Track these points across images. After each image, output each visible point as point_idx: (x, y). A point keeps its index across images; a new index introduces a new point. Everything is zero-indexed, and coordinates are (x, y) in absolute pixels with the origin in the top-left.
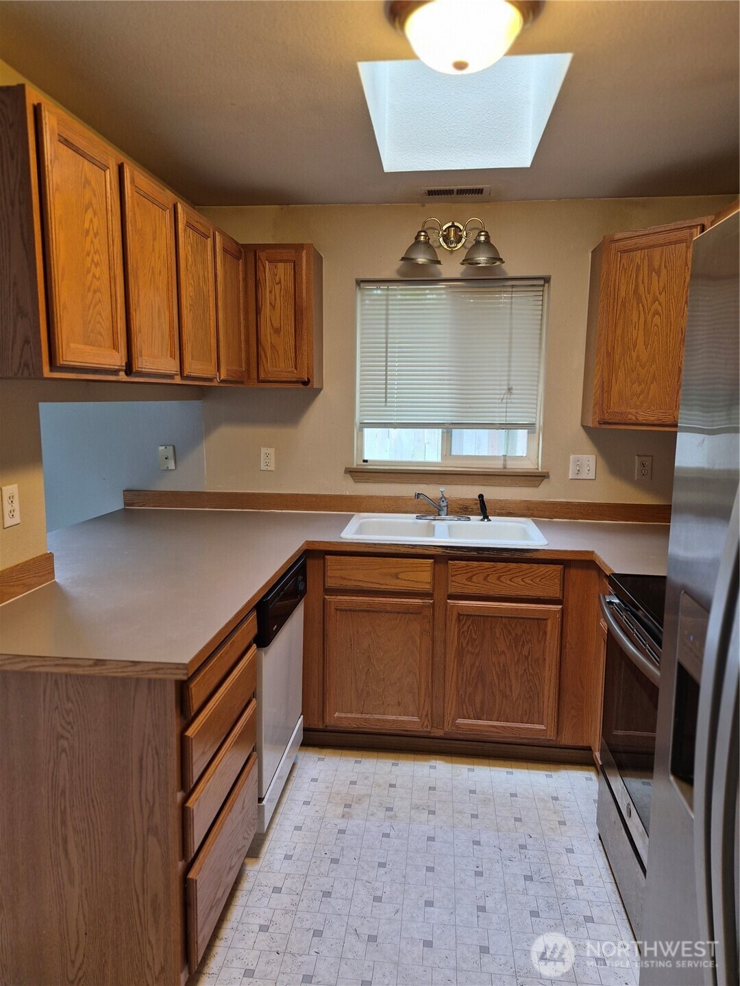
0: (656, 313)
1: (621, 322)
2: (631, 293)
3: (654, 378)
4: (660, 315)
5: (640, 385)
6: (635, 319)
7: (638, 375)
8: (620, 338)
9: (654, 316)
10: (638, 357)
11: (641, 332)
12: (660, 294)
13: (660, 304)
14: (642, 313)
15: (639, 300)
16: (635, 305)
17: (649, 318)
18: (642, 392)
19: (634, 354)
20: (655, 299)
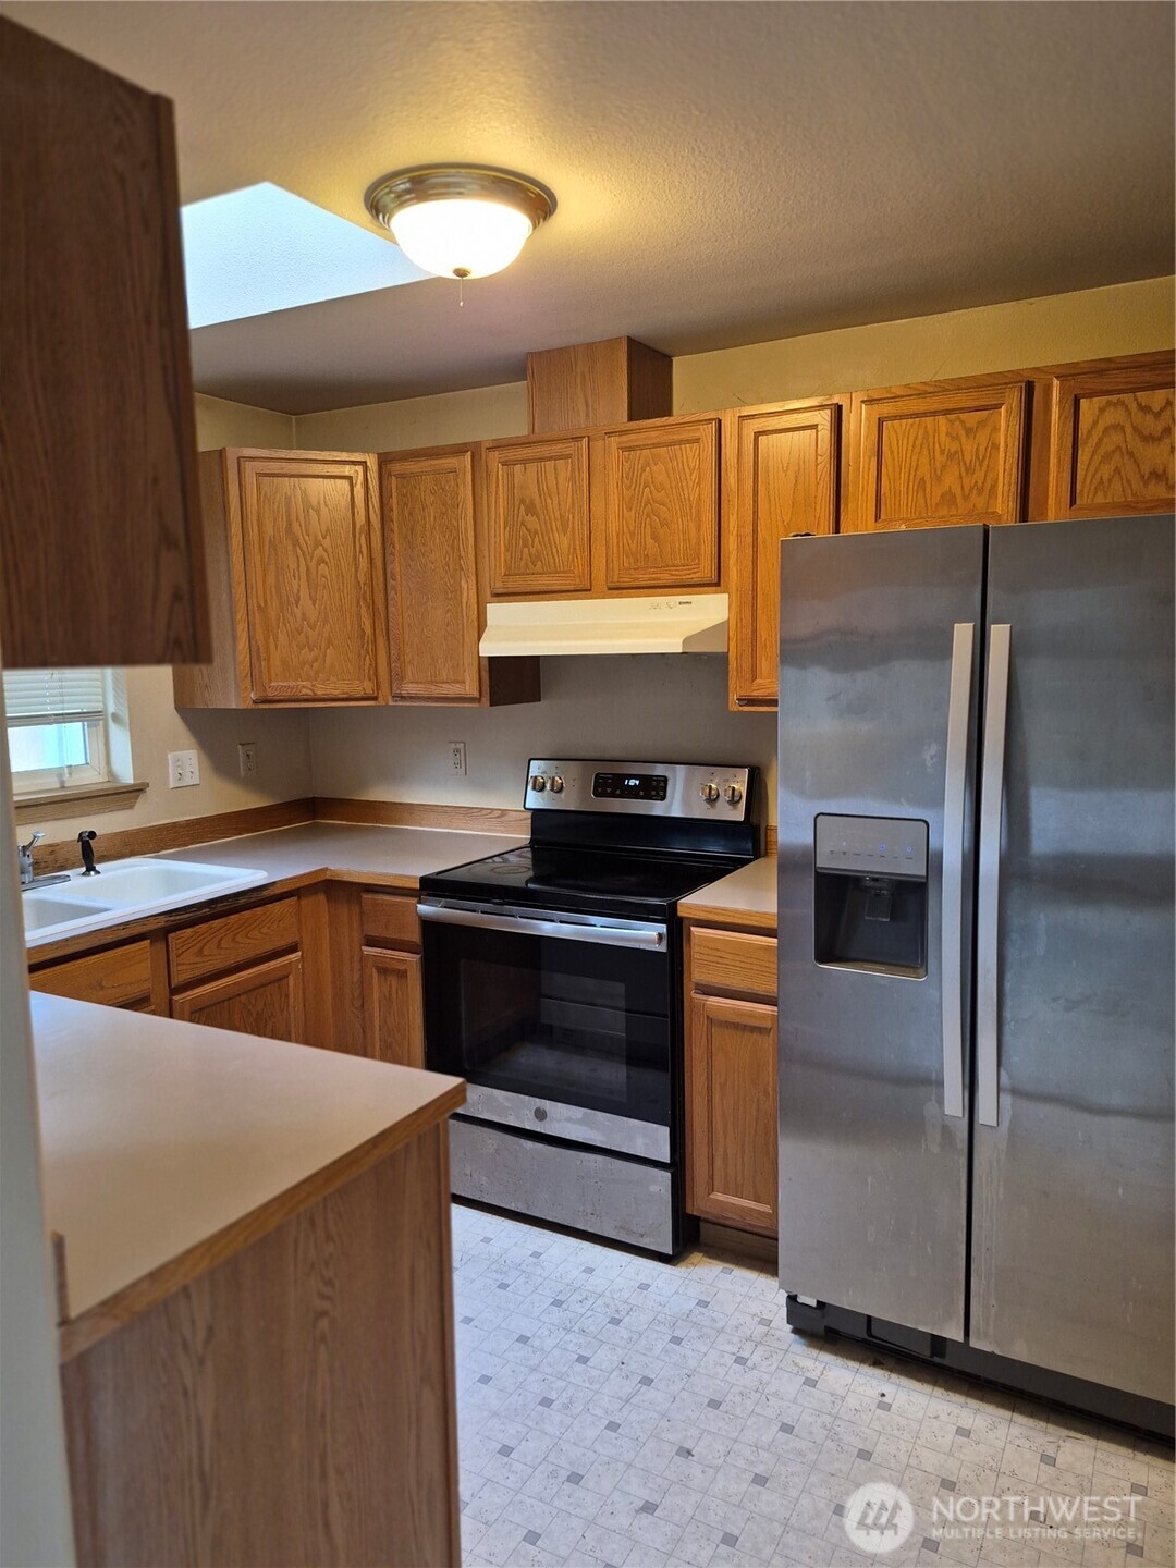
0: (321, 561)
1: (272, 567)
2: (283, 531)
3: (329, 642)
4: (326, 564)
5: (311, 650)
6: (293, 566)
7: (307, 638)
8: (273, 589)
9: (318, 564)
10: (304, 614)
11: (304, 584)
12: (324, 538)
13: (325, 550)
14: (302, 559)
15: (296, 543)
16: (290, 547)
17: (313, 566)
18: (316, 659)
19: (298, 611)
20: (317, 544)
